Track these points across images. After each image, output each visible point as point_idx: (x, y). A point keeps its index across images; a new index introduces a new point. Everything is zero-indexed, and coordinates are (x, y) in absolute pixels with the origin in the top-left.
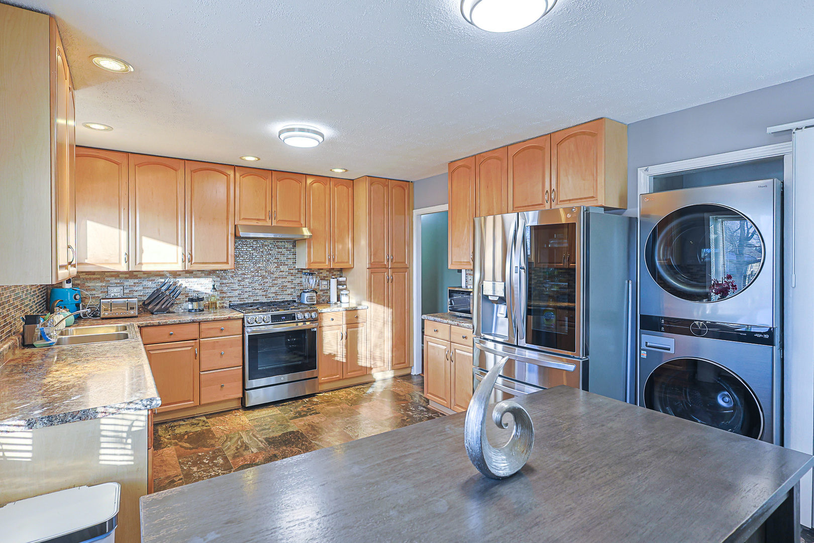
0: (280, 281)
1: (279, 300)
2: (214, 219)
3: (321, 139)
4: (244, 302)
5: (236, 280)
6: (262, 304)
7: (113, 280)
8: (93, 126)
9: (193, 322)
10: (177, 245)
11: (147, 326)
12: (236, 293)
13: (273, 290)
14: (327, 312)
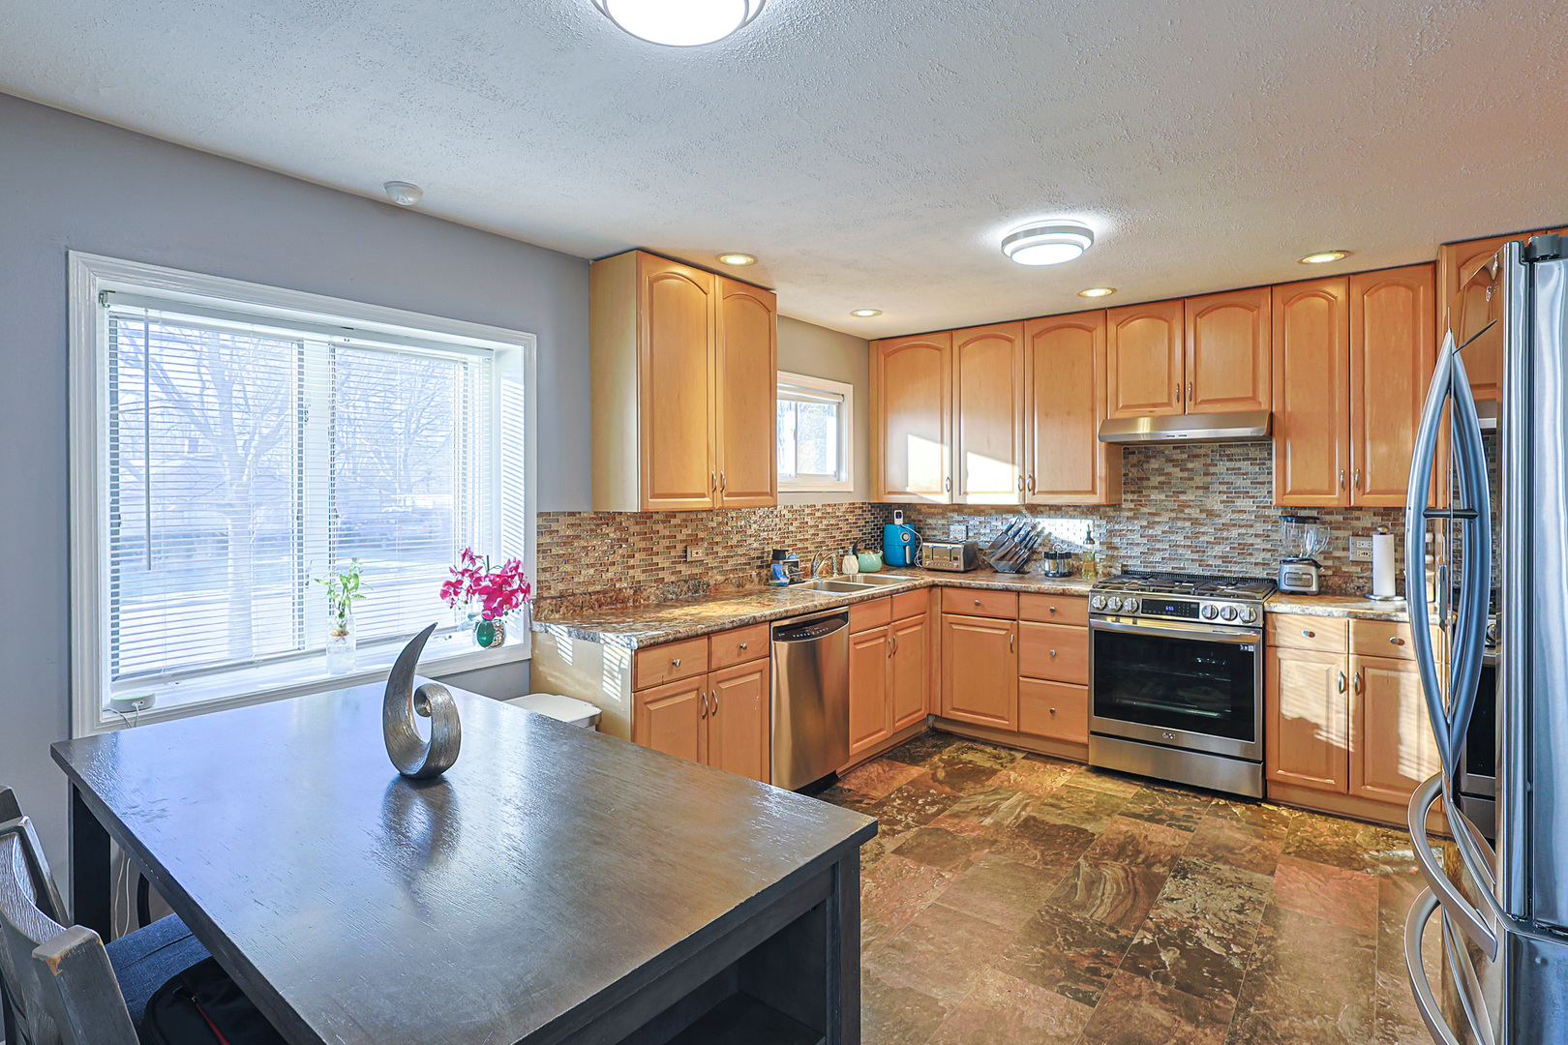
0: (1234, 533)
1: (1232, 575)
2: (1069, 413)
3: (1086, 242)
4: (1154, 570)
5: (1136, 525)
6: (1192, 578)
7: (956, 517)
8: (860, 313)
9: (1007, 590)
10: (1013, 463)
11: (946, 586)
12: (1137, 551)
13: (1218, 550)
14: (1292, 613)
